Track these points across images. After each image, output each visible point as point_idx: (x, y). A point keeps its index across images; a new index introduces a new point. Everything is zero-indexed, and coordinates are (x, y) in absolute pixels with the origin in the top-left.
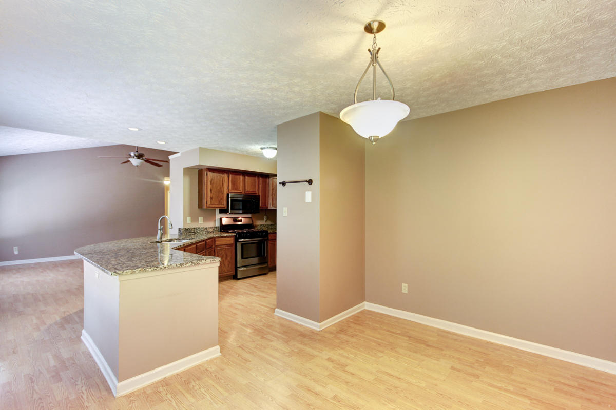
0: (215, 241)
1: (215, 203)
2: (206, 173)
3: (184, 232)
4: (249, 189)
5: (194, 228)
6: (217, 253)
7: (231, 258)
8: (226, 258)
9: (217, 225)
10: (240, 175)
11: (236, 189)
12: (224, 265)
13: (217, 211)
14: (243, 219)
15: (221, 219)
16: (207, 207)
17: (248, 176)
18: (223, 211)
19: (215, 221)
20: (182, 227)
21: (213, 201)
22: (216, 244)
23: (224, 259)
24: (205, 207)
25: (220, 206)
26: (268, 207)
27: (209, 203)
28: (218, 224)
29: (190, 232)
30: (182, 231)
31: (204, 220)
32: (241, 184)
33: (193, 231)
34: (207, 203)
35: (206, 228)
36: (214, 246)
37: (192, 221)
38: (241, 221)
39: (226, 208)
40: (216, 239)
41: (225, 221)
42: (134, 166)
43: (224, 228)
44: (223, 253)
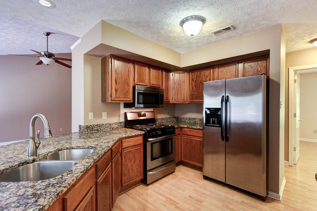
0: (122, 143)
1: (121, 97)
2: (110, 60)
3: (86, 130)
4: (154, 82)
5: (97, 125)
6: (125, 157)
7: (140, 160)
8: (134, 162)
9: (121, 121)
10: (146, 67)
11: (142, 82)
12: (133, 170)
13: (122, 105)
14: (148, 113)
15: (125, 114)
16: (112, 100)
17: (153, 69)
18: (128, 105)
19: (120, 116)
20: (83, 124)
21: (118, 94)
22: (124, 147)
23: (132, 163)
24: (109, 100)
25: (126, 99)
26: (169, 102)
27: (114, 96)
28: (122, 119)
29: (92, 129)
30: (82, 129)
31: (108, 116)
32: (147, 77)
33: (96, 129)
34: (111, 96)
35: (110, 124)
36: (121, 149)
37: (95, 116)
38: (144, 115)
39: (132, 102)
40: (123, 140)
41: (130, 117)
42: (46, 65)
43: (129, 124)
44: (132, 156)
